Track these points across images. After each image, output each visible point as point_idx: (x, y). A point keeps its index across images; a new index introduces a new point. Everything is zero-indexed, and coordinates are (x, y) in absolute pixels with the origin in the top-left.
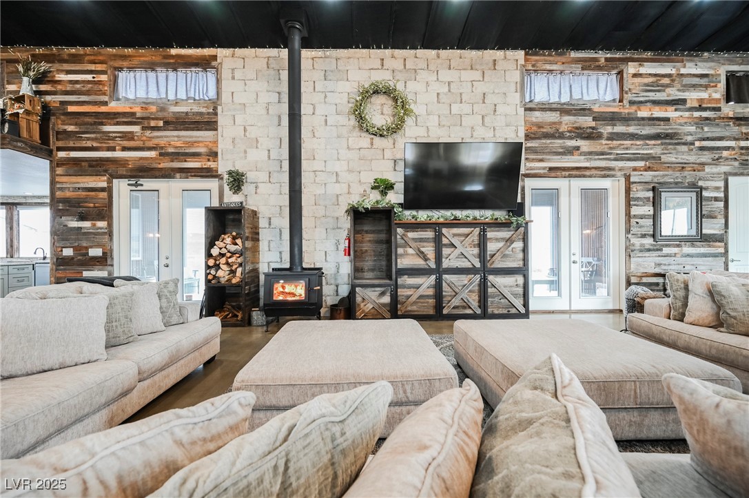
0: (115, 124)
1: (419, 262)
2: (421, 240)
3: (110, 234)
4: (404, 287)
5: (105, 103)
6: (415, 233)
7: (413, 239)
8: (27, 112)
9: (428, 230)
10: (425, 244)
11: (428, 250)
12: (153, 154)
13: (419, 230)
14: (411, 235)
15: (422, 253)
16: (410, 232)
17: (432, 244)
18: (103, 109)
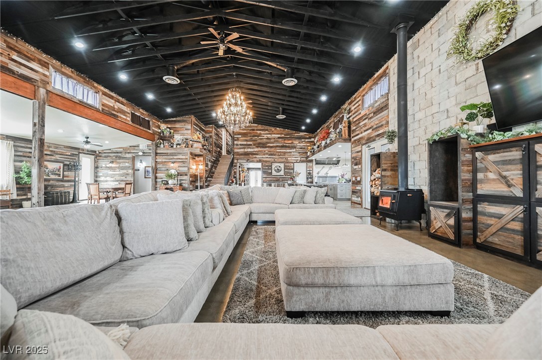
0: (363, 121)
1: (500, 189)
2: (505, 162)
3: (361, 171)
4: (484, 214)
5: (360, 113)
6: (497, 155)
7: (494, 162)
8: (344, 127)
9: (514, 149)
10: (509, 167)
11: (514, 175)
12: (370, 131)
13: (502, 150)
14: (492, 157)
15: (505, 177)
16: (491, 154)
17: (520, 166)
18: (360, 116)
